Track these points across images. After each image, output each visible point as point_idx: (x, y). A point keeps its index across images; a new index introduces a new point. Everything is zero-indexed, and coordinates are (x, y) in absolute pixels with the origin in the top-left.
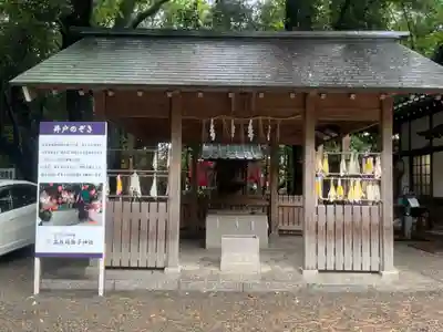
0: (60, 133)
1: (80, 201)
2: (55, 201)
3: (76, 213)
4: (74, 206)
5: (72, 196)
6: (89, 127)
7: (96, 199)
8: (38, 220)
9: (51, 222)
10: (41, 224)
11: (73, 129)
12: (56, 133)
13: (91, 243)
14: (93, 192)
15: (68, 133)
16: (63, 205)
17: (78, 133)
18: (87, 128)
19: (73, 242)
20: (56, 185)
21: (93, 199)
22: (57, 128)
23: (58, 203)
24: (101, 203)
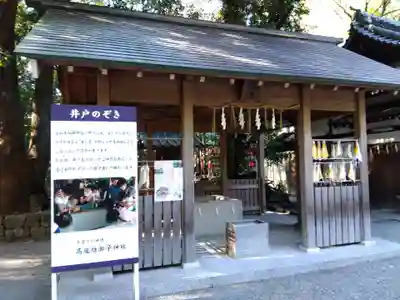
0: (79, 119)
1: (108, 199)
2: (76, 201)
3: (103, 213)
4: (101, 205)
5: (98, 193)
6: (116, 112)
7: (128, 195)
8: (54, 226)
9: (71, 227)
10: (57, 231)
11: (96, 114)
12: (74, 119)
13: (123, 247)
14: (124, 187)
15: (89, 118)
16: (85, 206)
17: (102, 119)
18: (113, 114)
19: (102, 249)
20: (77, 182)
21: (124, 195)
22: (75, 113)
23: (79, 204)
24: (133, 200)
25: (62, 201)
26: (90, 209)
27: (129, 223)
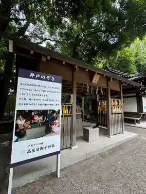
0: (34, 78)
3: (43, 128)
4: (43, 124)
5: (41, 118)
8: (15, 138)
9: (25, 137)
11: (43, 77)
12: (31, 78)
13: (53, 146)
14: (55, 115)
15: (39, 79)
16: (35, 125)
17: (46, 80)
18: (51, 78)
19: (42, 148)
20: (30, 111)
21: (55, 119)
22: (32, 75)
23: (31, 124)
24: (59, 121)
25: (21, 122)
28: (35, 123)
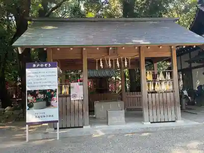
0: (36, 67)
1: (46, 97)
3: (44, 103)
4: (44, 100)
5: (43, 95)
10: (28, 109)
11: (42, 65)
12: (34, 68)
13: (52, 116)
15: (39, 67)
17: (44, 67)
18: (48, 65)
19: (44, 116)
20: (35, 91)
23: (36, 99)
25: (30, 98)
26: (40, 101)
27: (55, 107)
28: (38, 99)
